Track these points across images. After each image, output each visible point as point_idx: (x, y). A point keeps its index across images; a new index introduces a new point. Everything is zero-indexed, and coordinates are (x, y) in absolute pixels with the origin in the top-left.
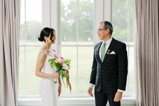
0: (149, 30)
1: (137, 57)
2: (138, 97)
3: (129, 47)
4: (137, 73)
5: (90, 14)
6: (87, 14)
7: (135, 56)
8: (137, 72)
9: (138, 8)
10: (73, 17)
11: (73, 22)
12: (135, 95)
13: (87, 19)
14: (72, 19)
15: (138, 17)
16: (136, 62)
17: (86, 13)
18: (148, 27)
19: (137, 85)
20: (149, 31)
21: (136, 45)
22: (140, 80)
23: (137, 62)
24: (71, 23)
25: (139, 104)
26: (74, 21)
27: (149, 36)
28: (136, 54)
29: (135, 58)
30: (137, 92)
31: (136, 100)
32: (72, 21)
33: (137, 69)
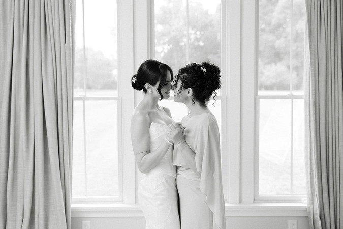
0: (336, 65)
1: (310, 121)
2: (313, 203)
3: (294, 100)
4: (311, 154)
5: (202, 33)
6: (195, 33)
7: (306, 118)
8: (311, 150)
9: (312, 20)
10: (167, 39)
11: (166, 51)
12: (306, 199)
13: (196, 43)
14: (164, 44)
15: (312, 38)
16: (309, 131)
17: (193, 32)
18: (333, 58)
19: (312, 178)
20: (336, 67)
21: (308, 96)
22: (318, 167)
23: (310, 129)
24: (162, 52)
25: (315, 217)
26: (169, 48)
27: (336, 77)
28: (308, 114)
29: (306, 121)
30: (310, 193)
31: (309, 207)
32: (164, 49)
33: (311, 146)
